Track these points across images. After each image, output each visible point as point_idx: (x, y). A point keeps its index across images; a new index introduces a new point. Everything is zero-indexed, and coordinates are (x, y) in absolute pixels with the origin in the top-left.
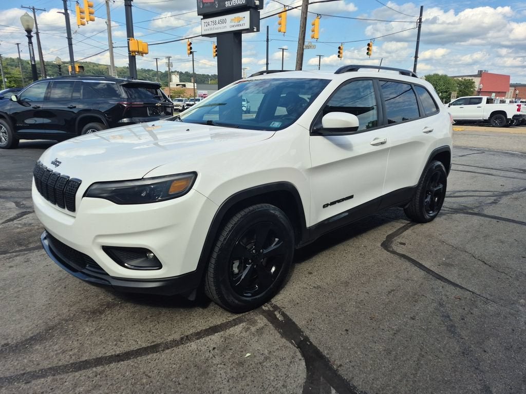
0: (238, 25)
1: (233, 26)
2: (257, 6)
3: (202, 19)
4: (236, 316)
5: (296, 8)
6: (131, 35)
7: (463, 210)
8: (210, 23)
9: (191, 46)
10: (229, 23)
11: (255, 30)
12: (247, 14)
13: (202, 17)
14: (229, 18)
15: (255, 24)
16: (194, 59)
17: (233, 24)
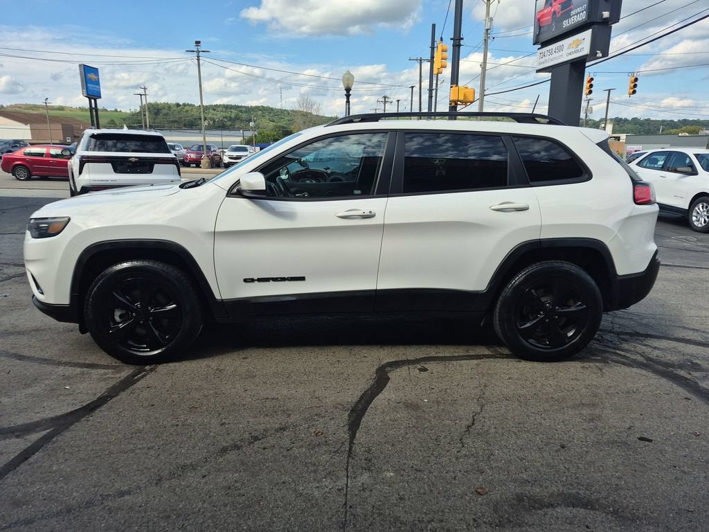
0: (575, 52)
1: (570, 54)
2: (605, 19)
3: (539, 49)
8: (546, 53)
10: (566, 50)
12: (588, 34)
13: (539, 46)
15: (600, 47)
16: (610, 100)
17: (570, 51)
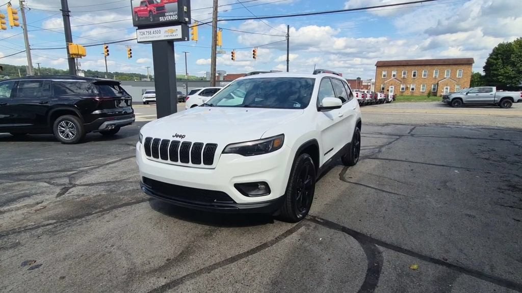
0: (171, 36)
1: (167, 36)
2: (186, 22)
4: (295, 225)
5: (206, 23)
6: (70, 40)
7: (367, 157)
8: (145, 33)
9: (108, 49)
10: (163, 34)
11: (186, 39)
12: (179, 28)
13: (137, 28)
14: (163, 30)
15: (185, 36)
17: (167, 34)
